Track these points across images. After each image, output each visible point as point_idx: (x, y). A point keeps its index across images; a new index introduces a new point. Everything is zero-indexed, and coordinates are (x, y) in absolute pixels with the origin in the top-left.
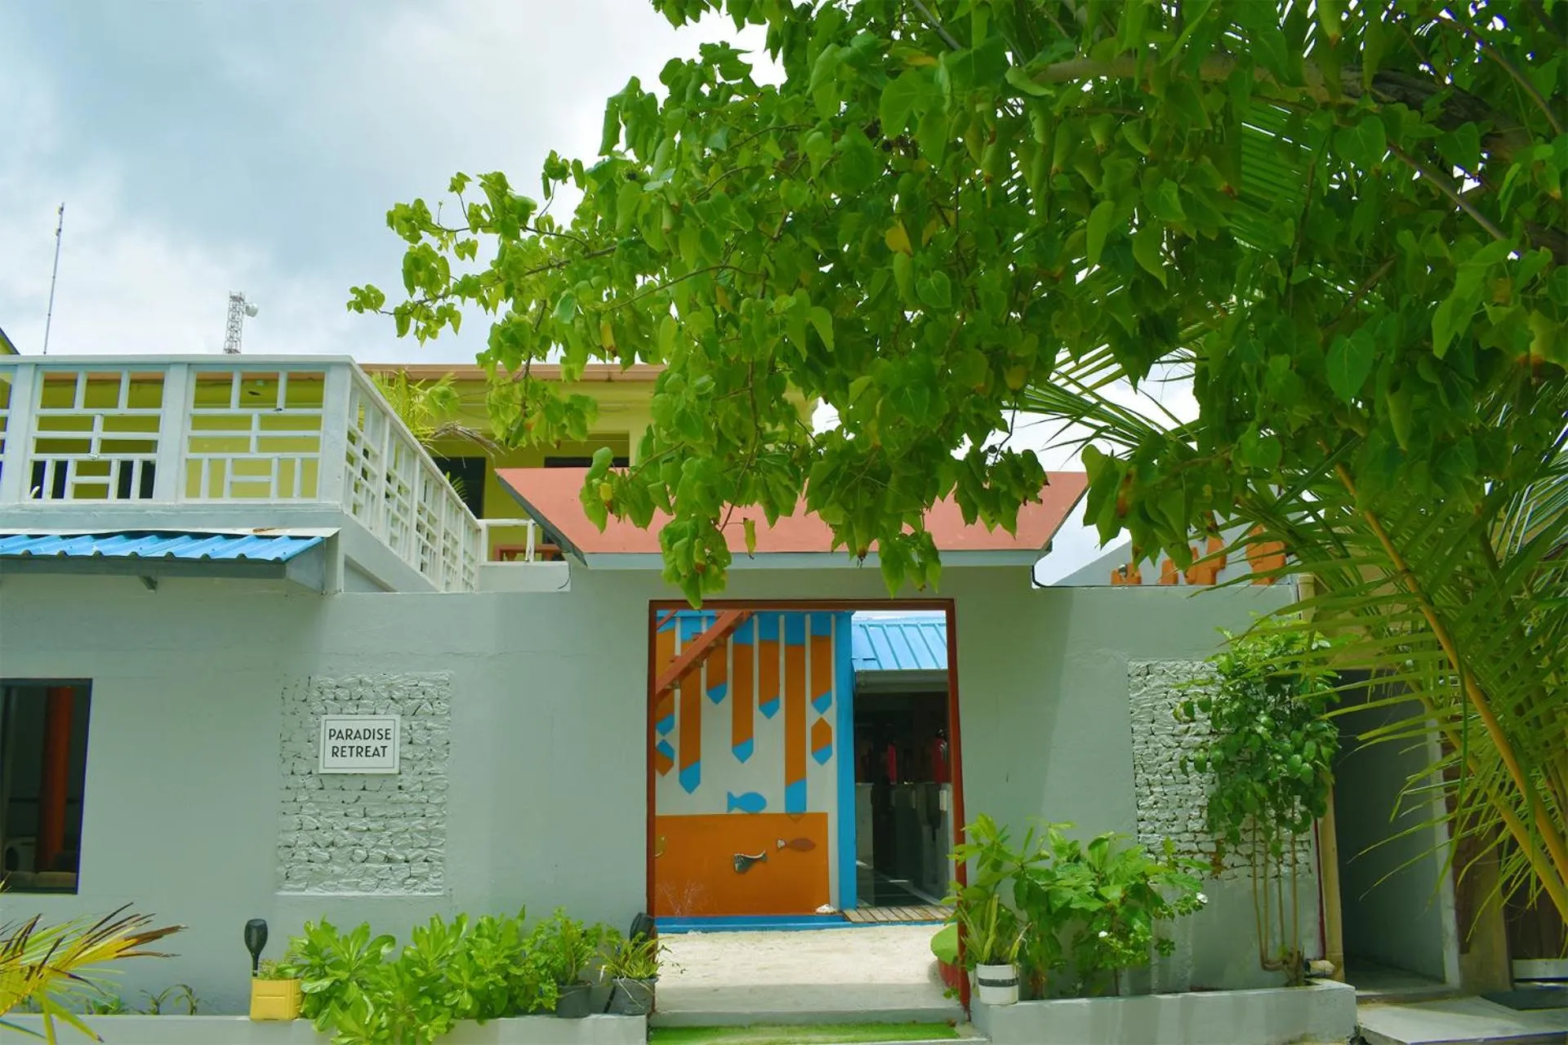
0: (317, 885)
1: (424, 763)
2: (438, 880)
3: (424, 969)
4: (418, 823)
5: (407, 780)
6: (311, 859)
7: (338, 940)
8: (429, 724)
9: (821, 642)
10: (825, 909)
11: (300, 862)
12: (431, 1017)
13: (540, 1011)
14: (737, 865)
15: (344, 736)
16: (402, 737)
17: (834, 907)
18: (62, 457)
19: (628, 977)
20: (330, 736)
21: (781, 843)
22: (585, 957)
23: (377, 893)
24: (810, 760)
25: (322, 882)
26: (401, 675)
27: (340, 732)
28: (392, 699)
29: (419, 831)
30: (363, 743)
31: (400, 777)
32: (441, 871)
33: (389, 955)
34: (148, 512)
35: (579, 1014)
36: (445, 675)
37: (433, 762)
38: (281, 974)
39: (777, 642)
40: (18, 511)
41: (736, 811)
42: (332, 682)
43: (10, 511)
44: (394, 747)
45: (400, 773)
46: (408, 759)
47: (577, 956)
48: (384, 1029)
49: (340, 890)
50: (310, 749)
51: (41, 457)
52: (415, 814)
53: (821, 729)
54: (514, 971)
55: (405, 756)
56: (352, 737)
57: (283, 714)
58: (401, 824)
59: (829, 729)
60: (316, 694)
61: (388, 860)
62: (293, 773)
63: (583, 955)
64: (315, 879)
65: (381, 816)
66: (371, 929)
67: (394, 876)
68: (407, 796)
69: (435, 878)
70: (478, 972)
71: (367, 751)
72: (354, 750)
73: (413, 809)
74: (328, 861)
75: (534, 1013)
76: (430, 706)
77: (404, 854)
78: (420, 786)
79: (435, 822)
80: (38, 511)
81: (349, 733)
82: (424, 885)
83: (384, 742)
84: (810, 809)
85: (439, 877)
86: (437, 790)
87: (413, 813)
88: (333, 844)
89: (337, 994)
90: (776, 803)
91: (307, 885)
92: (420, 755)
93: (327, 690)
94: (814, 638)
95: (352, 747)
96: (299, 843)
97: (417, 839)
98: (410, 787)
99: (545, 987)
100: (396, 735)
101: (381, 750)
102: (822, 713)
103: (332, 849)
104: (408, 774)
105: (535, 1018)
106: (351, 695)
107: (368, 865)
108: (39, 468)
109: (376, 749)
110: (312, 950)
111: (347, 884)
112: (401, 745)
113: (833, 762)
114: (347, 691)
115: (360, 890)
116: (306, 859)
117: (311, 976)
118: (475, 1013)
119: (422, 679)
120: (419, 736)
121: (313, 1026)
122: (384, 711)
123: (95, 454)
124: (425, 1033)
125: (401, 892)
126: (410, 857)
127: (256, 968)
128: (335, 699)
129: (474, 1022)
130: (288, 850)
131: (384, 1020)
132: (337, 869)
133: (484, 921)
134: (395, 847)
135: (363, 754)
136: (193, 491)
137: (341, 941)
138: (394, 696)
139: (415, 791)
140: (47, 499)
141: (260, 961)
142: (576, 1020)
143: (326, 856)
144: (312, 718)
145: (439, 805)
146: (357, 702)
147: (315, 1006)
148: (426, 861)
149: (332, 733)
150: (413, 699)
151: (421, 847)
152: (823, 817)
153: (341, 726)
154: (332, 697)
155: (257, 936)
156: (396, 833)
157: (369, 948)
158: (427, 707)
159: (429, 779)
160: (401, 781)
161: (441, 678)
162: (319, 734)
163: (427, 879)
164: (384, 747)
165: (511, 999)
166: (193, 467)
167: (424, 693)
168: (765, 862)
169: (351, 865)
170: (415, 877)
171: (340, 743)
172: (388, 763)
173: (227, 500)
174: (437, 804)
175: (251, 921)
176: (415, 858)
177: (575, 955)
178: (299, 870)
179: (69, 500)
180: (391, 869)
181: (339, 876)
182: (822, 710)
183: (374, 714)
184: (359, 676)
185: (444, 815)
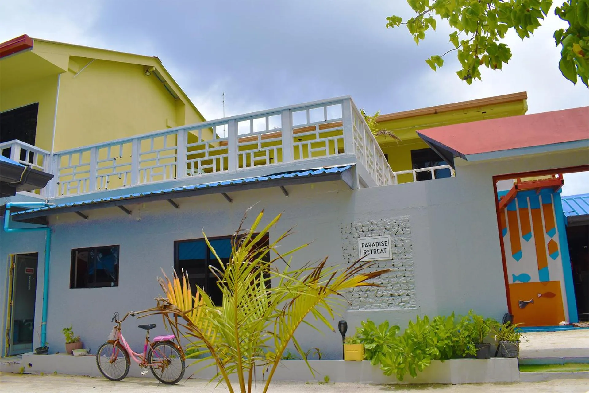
0: (363, 307)
1: (402, 255)
2: (413, 303)
3: (416, 338)
4: (402, 280)
5: (396, 262)
6: (360, 297)
7: (376, 328)
8: (403, 238)
9: (547, 206)
10: (563, 323)
11: (356, 298)
12: (422, 359)
13: (469, 356)
14: (520, 305)
15: (368, 246)
16: (392, 244)
17: (567, 322)
18: (248, 151)
19: (507, 340)
20: (362, 246)
21: (539, 295)
22: (486, 332)
23: (389, 309)
24: (549, 258)
25: (365, 306)
26: (388, 219)
27: (366, 244)
28: (386, 229)
29: (403, 283)
30: (376, 248)
31: (393, 261)
32: (414, 299)
33: (398, 333)
34: (281, 167)
35: (486, 358)
36: (407, 217)
37: (406, 254)
38: (354, 343)
39: (527, 208)
40: (235, 173)
41: (517, 282)
42: (360, 224)
43: (233, 173)
44: (389, 249)
45: (393, 259)
46: (395, 253)
47: (482, 332)
48: (401, 364)
49: (373, 309)
50: (355, 252)
51: (241, 153)
52: (401, 276)
53: (552, 245)
54: (454, 339)
55: (394, 252)
56: (371, 246)
57: (342, 239)
58: (395, 280)
59: (556, 244)
60: (355, 230)
61: (391, 295)
62: (349, 262)
63: (485, 331)
64: (362, 305)
65: (386, 278)
66: (389, 324)
67: (395, 302)
68: (397, 268)
69: (412, 302)
70: (439, 340)
71: (378, 251)
72: (373, 251)
73: (399, 274)
74: (367, 297)
75: (465, 357)
76: (402, 231)
77: (398, 293)
78: (402, 264)
79: (410, 279)
80: (242, 172)
81: (370, 244)
82: (408, 305)
83: (385, 247)
84: (551, 279)
85: (414, 302)
86: (409, 265)
87: (400, 275)
88: (368, 290)
89: (379, 350)
90: (535, 278)
91: (359, 307)
92: (400, 251)
93: (359, 228)
94: (544, 206)
95: (371, 250)
96: (355, 290)
97: (403, 286)
98: (398, 265)
99: (470, 346)
100: (389, 244)
101: (384, 250)
102: (551, 237)
103: (368, 292)
104: (396, 259)
105: (466, 359)
106: (369, 229)
107: (384, 298)
108: (240, 157)
109: (382, 250)
110: (365, 333)
111: (376, 306)
112: (392, 248)
113: (559, 258)
114: (367, 228)
115: (381, 308)
116: (358, 297)
117: (367, 343)
118: (440, 357)
119: (397, 220)
120: (399, 244)
121: (371, 363)
122: (383, 234)
123: (260, 148)
124: (420, 366)
125: (399, 308)
126: (401, 294)
127: (344, 339)
128: (363, 231)
129: (439, 361)
130: (350, 293)
131: (401, 360)
132: (371, 300)
133: (437, 318)
134: (394, 290)
135: (377, 252)
136: (297, 156)
137: (378, 328)
138: (386, 228)
139: (400, 266)
140: (245, 168)
141: (345, 337)
142: (485, 360)
143: (366, 295)
144: (354, 240)
145: (411, 271)
146: (372, 232)
147: (371, 354)
148: (407, 295)
149: (363, 245)
150: (395, 228)
151: (405, 290)
152: (557, 283)
153: (366, 241)
154: (361, 230)
155: (343, 327)
156: (394, 284)
157: (389, 331)
158: (400, 231)
159: (405, 261)
160: (393, 262)
161: (405, 218)
162: (358, 246)
163: (409, 303)
164: (385, 249)
165: (454, 352)
166: (296, 148)
167: (399, 225)
168: (533, 303)
169: (376, 298)
170: (404, 302)
171: (367, 249)
172: (387, 255)
173: (311, 158)
174: (410, 271)
175: (340, 321)
176: (403, 294)
177: (482, 331)
178: (356, 301)
179: (252, 167)
180: (393, 299)
181: (372, 303)
182: (551, 236)
183: (379, 235)
184: (371, 221)
185: (413, 276)
